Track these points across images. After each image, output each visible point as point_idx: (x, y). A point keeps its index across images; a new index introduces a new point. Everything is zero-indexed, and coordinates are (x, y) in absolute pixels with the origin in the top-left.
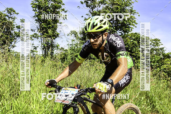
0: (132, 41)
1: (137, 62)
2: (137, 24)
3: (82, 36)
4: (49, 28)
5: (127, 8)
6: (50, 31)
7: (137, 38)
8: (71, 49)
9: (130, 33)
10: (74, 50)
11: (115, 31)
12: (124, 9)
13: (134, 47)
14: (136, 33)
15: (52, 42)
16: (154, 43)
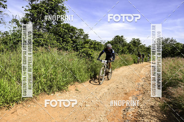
0: (64, 29)
1: (68, 46)
3: (23, 24)
5: (60, 4)
7: (67, 28)
8: (13, 35)
9: (62, 24)
10: (16, 35)
12: (57, 5)
13: (65, 34)
14: (67, 24)
16: (80, 32)
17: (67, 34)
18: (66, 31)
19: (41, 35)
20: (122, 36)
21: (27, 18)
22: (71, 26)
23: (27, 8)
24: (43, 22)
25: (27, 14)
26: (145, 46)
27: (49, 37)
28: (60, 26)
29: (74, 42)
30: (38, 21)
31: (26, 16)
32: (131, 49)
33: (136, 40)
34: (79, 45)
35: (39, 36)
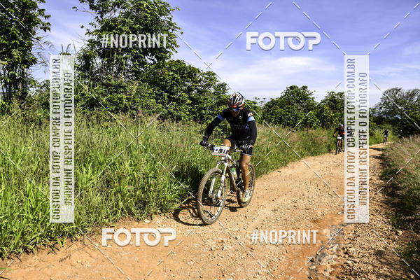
0: (171, 73)
1: (180, 110)
2: (177, 46)
3: (83, 63)
4: (15, 46)
5: (162, 18)
6: (16, 53)
7: (180, 70)
9: (167, 61)
11: (142, 58)
12: (157, 20)
13: (174, 84)
14: (178, 61)
15: (23, 74)
16: (206, 78)
17: (179, 83)
18: (178, 76)
19: (122, 87)
20: (305, 88)
21: (92, 50)
22: (187, 65)
23: (92, 29)
24: (126, 58)
25: (91, 41)
27: (138, 92)
28: (164, 66)
29: (195, 101)
30: (115, 55)
31: (88, 45)
32: (325, 117)
33: (338, 95)
34: (205, 109)
35: (116, 89)
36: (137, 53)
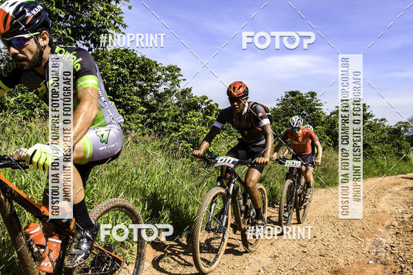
17: (127, 82)
18: (125, 71)
20: (313, 94)
22: (139, 55)
26: (386, 124)
28: (104, 56)
29: (151, 109)
34: (166, 120)
36: (64, 35)
